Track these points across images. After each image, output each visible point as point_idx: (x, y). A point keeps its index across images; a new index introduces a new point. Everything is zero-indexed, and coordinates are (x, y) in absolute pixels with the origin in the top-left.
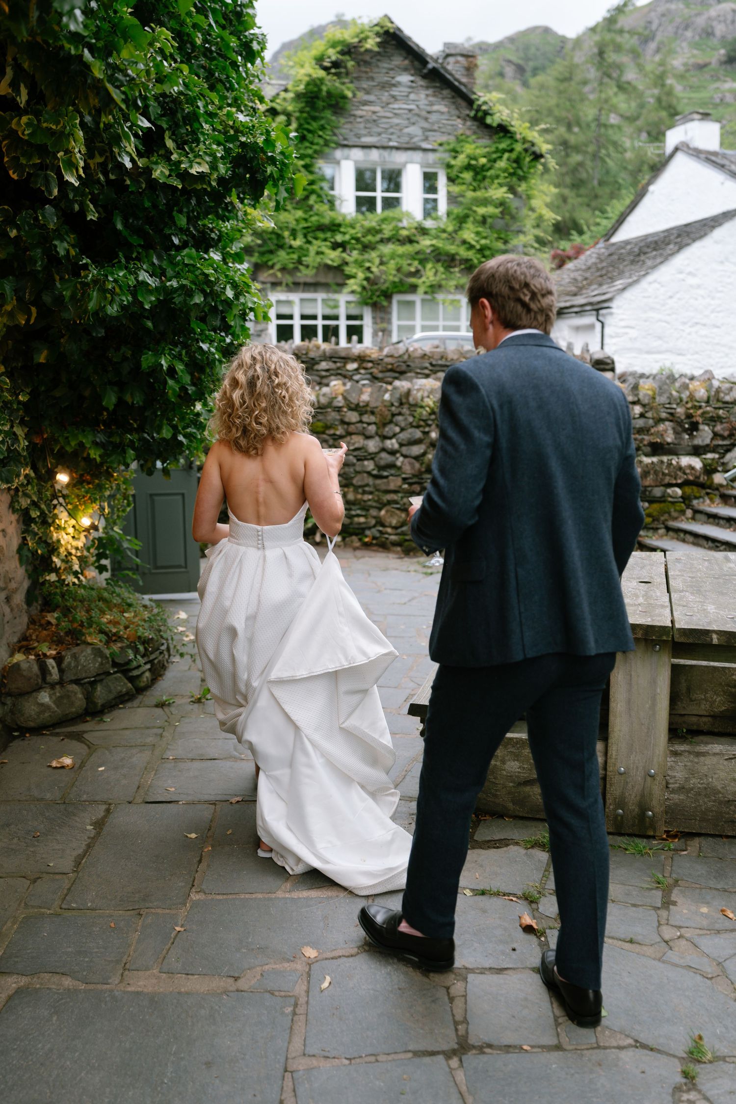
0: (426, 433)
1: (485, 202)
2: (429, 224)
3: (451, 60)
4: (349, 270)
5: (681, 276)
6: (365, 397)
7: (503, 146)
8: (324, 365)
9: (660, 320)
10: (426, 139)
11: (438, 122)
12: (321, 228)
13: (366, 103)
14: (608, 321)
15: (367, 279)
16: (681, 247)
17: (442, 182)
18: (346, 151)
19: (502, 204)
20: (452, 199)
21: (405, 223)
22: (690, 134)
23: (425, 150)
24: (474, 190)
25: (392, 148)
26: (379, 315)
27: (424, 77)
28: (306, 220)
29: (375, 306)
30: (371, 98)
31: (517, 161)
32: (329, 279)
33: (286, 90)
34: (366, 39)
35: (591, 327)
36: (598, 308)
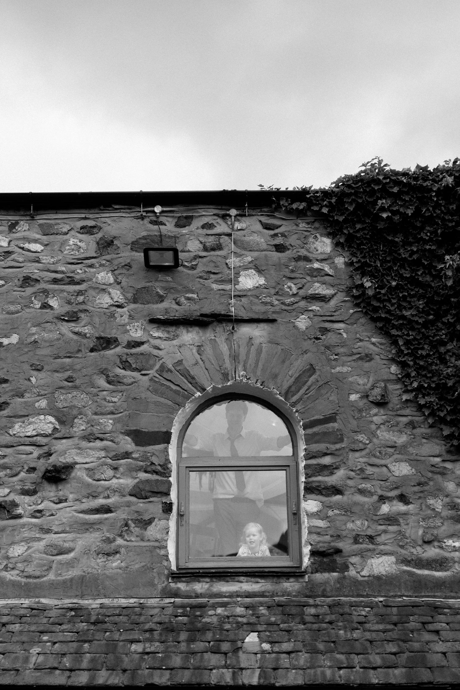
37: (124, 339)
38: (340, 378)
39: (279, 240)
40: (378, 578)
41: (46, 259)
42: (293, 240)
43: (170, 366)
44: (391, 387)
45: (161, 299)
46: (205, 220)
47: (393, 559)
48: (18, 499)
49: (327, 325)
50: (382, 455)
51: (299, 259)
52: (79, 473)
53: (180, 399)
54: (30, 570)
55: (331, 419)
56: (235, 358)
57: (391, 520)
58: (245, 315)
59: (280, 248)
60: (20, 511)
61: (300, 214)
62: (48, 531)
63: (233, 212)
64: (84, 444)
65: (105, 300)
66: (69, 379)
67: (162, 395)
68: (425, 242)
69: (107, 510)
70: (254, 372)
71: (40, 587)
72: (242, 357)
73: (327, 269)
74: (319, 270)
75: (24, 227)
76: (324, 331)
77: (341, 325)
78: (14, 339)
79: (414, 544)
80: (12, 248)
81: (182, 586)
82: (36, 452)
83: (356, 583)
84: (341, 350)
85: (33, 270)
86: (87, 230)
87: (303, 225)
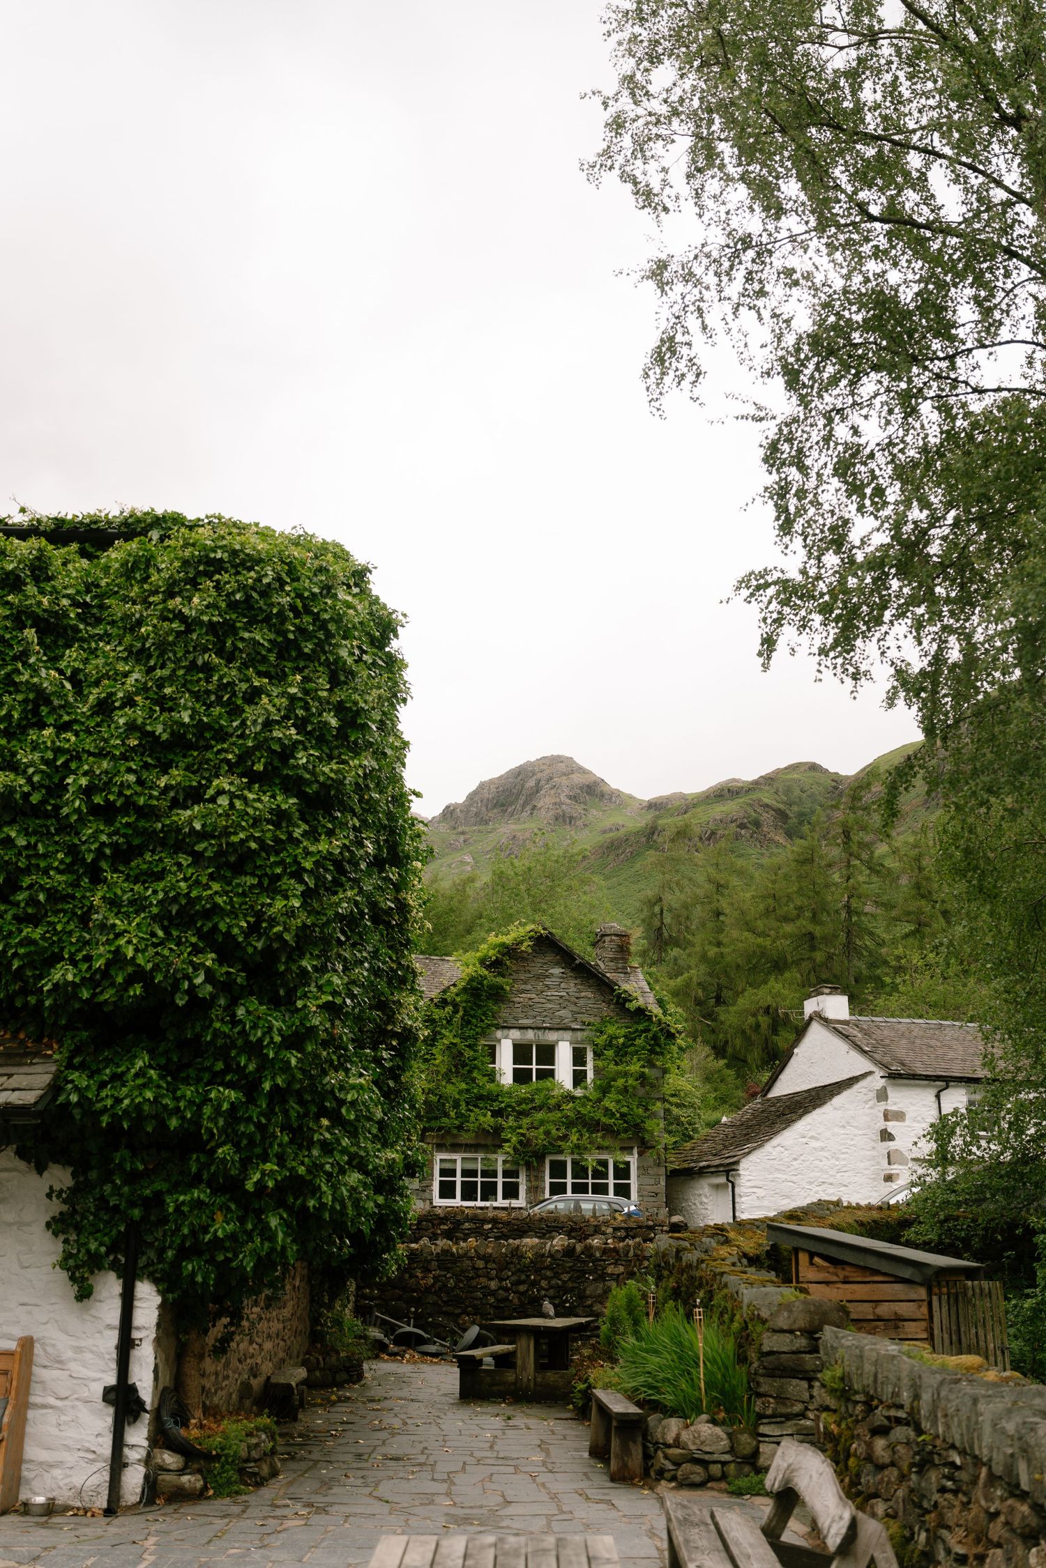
0: (529, 1277)
1: (626, 1074)
2: (579, 1093)
3: (607, 939)
4: (506, 1135)
5: (804, 1140)
6: (489, 1250)
7: (641, 1027)
8: (467, 1225)
9: (786, 1180)
10: (576, 1020)
11: (586, 1006)
12: (480, 1097)
13: (523, 991)
14: (738, 1182)
15: (521, 1142)
16: (807, 1111)
17: (590, 1056)
18: (506, 1031)
19: (642, 1077)
20: (597, 1071)
21: (555, 1093)
22: (821, 1006)
23: (574, 1030)
24: (617, 1064)
25: (545, 1028)
26: (533, 1173)
27: (573, 970)
28: (468, 1090)
29: (528, 1166)
30: (529, 987)
31: (655, 1038)
32: (489, 1142)
33: (454, 985)
34: (521, 942)
35: (724, 1186)
36: (729, 1170)
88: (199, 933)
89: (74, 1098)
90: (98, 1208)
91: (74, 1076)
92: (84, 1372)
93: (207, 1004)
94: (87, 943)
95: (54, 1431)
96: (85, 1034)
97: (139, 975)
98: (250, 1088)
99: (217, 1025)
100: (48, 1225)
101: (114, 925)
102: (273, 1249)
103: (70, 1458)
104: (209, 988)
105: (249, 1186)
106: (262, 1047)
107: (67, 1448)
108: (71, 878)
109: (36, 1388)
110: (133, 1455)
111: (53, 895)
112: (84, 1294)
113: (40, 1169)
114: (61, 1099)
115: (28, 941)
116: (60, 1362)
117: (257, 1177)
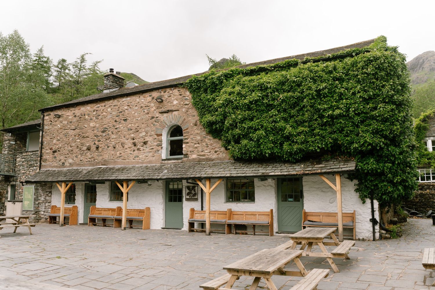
4: (432, 164)
6: (433, 193)
8: (425, 187)
12: (423, 155)
13: (433, 127)
18: (429, 138)
28: (420, 154)
32: (427, 166)
34: (431, 114)
37: (155, 117)
38: (189, 121)
39: (180, 93)
40: (193, 159)
41: (144, 103)
42: (183, 93)
43: (162, 121)
44: (198, 121)
45: (161, 108)
46: (168, 91)
47: (196, 155)
48: (140, 147)
49: (188, 110)
50: (196, 135)
51: (183, 97)
52: (149, 142)
53: (163, 127)
54: (143, 160)
55: (187, 129)
56: (172, 118)
57: (196, 148)
58: (174, 109)
59: (181, 95)
60: (141, 150)
61: (184, 87)
62: (145, 153)
63: (172, 89)
64: (150, 137)
65: (153, 109)
66: (147, 125)
67: (161, 127)
68: (202, 91)
69: (153, 149)
70: (175, 121)
71: (143, 162)
72: (173, 118)
73: (188, 98)
74: (187, 99)
75: (142, 97)
76: (187, 111)
77: (190, 110)
78: (140, 118)
79: (200, 152)
80: (140, 101)
81: (163, 162)
82: (143, 139)
83: (190, 160)
84: (190, 115)
85: (142, 105)
86: (150, 96)
87: (184, 90)
88: (380, 135)
89: (360, 168)
90: (365, 187)
91: (359, 164)
92: (365, 216)
93: (383, 148)
94: (358, 139)
95: (361, 227)
96: (360, 156)
97: (370, 144)
98: (393, 163)
99: (385, 152)
100: (355, 190)
101: (364, 136)
102: (400, 193)
103: (365, 231)
104: (384, 145)
105: (395, 181)
106: (395, 155)
107: (364, 230)
108: (353, 127)
109: (357, 219)
110: (376, 231)
111: (351, 131)
112: (364, 202)
113: (352, 181)
114: (357, 168)
115: (347, 140)
116: (360, 215)
117: (396, 180)
